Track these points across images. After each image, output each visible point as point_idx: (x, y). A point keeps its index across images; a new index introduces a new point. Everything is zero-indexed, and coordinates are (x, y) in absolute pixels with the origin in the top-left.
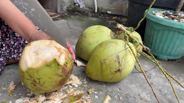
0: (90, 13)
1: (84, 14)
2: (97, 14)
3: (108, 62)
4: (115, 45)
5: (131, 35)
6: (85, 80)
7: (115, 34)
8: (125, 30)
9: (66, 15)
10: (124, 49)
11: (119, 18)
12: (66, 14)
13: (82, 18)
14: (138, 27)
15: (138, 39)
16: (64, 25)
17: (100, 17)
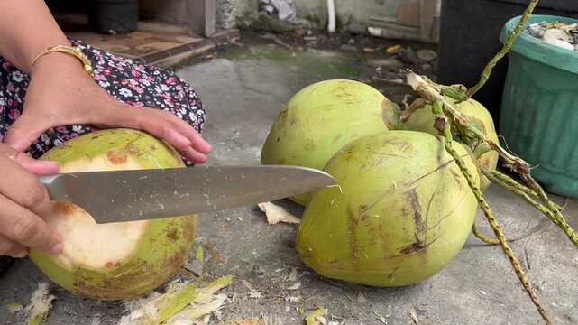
0: (312, 35)
1: (292, 38)
2: (334, 37)
3: (375, 215)
4: (400, 153)
5: (459, 113)
6: (293, 277)
7: (400, 112)
8: (437, 94)
9: (233, 45)
10: (437, 165)
11: (409, 49)
12: (233, 41)
13: (285, 52)
14: (483, 82)
15: (483, 126)
16: (226, 77)
17: (344, 47)
